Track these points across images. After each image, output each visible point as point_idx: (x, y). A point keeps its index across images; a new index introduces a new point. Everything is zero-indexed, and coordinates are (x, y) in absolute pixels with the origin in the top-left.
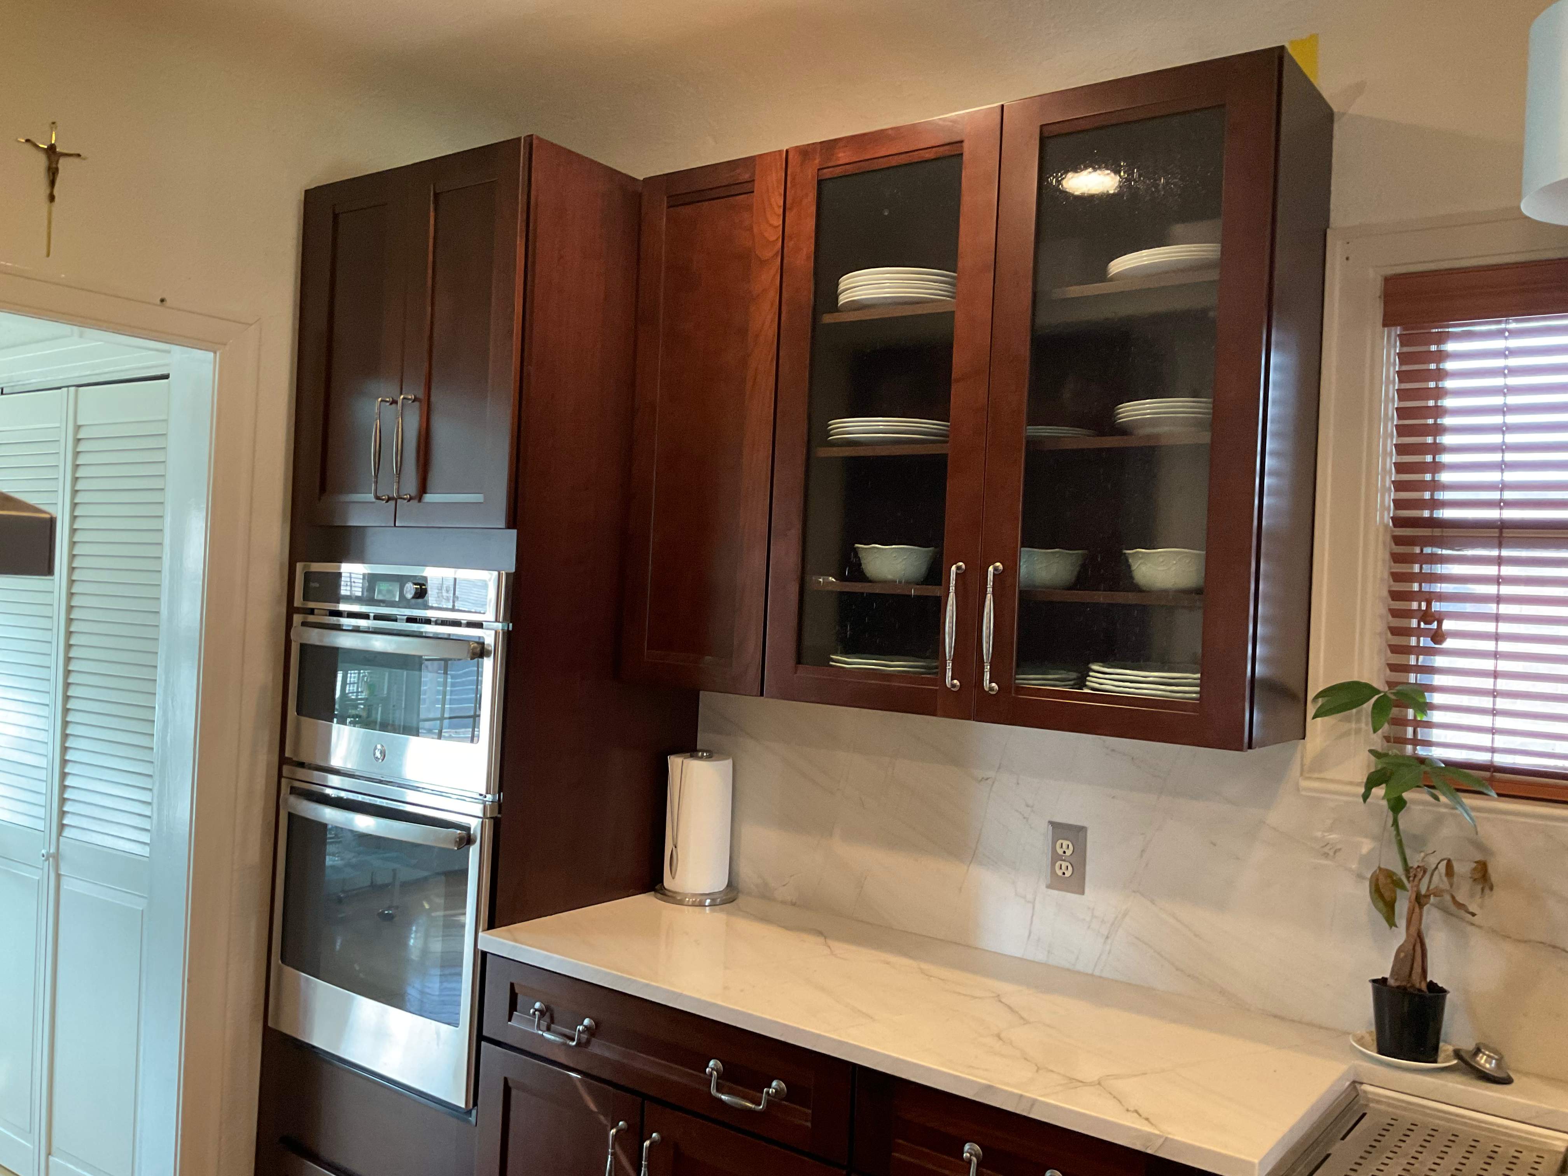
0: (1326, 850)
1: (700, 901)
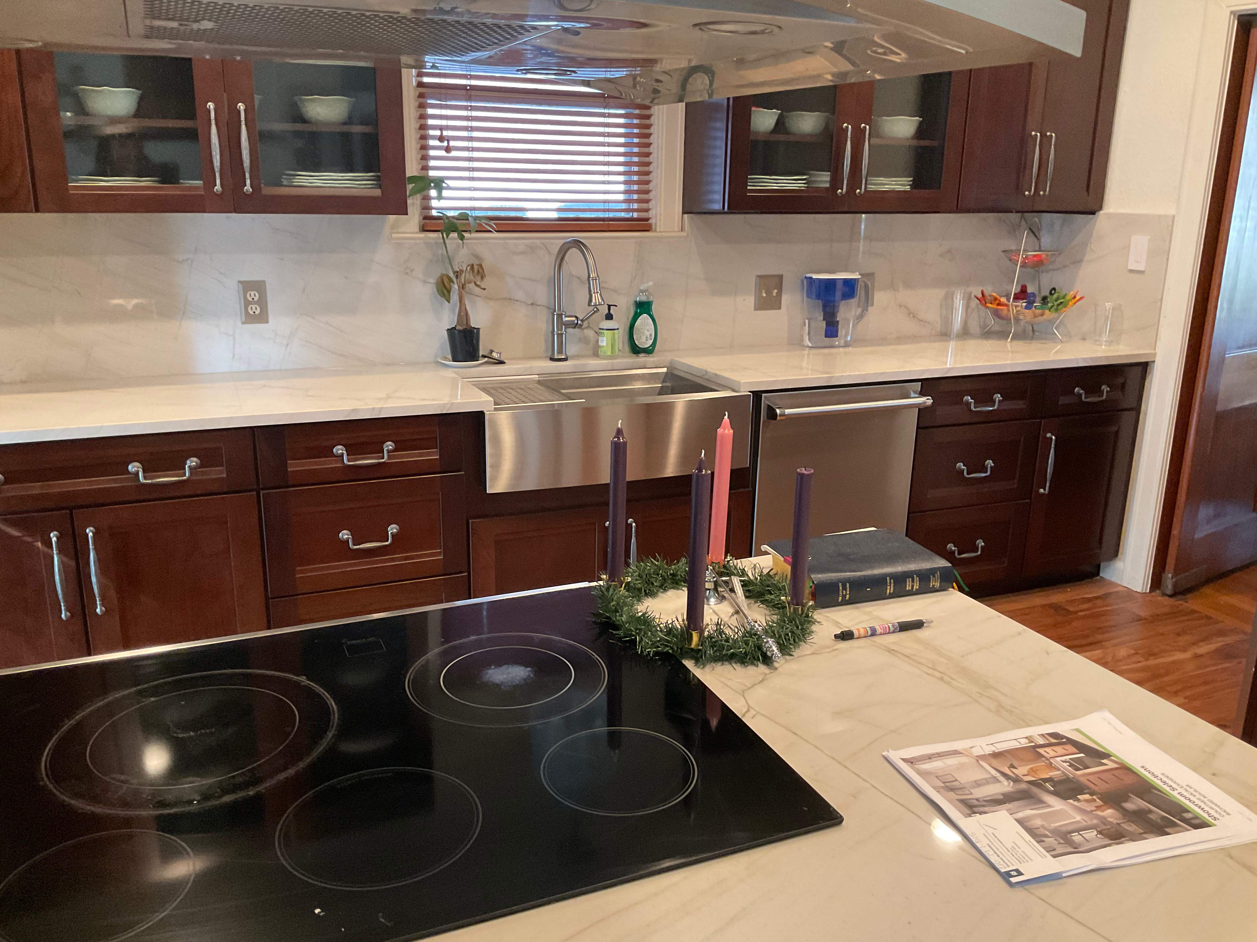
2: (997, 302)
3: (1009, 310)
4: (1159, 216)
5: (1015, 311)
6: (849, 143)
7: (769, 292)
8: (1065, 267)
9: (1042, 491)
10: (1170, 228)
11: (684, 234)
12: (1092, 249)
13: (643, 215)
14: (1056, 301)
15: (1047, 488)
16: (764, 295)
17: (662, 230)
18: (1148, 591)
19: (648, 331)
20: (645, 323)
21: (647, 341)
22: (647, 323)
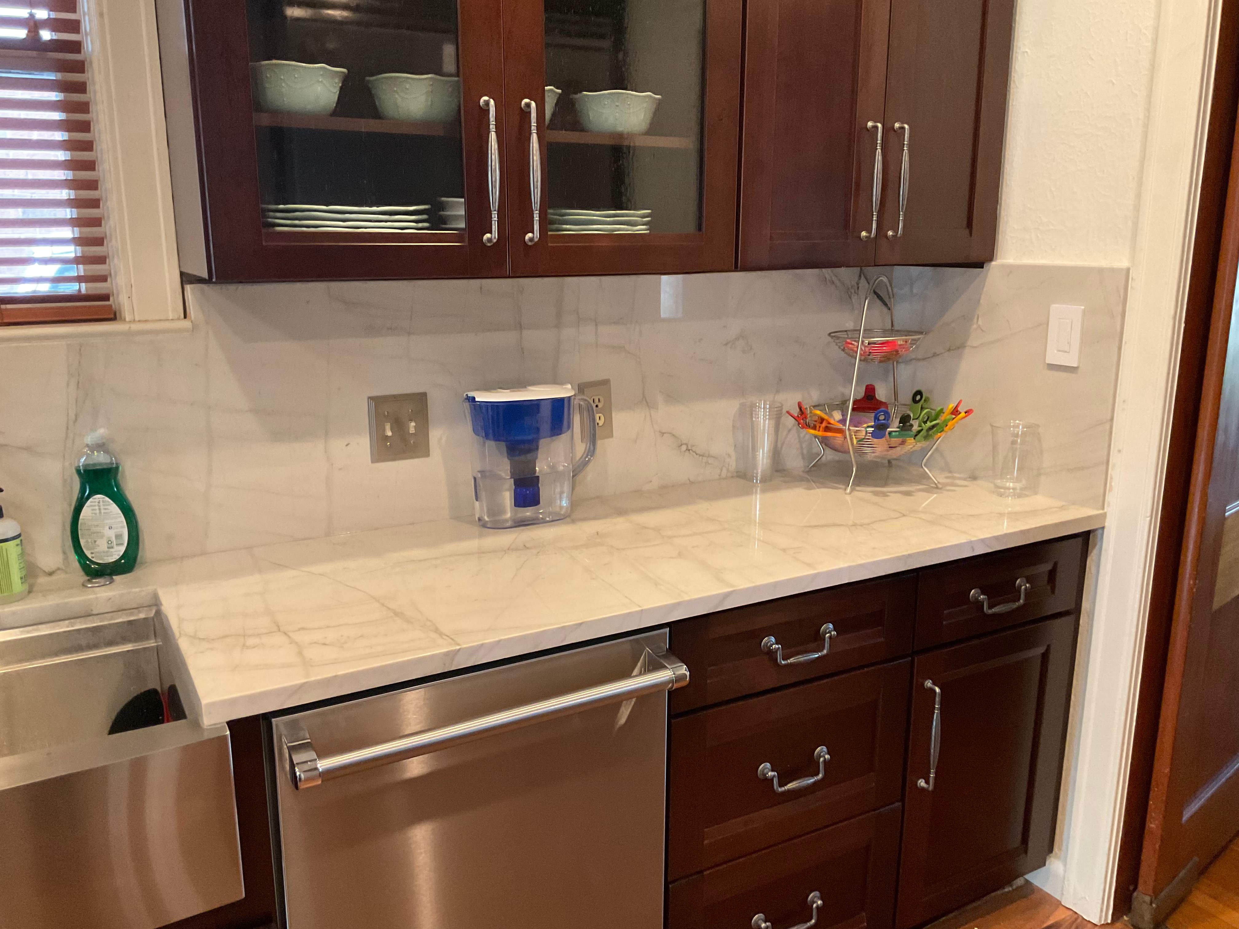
2: (824, 424)
3: (845, 438)
4: (1101, 271)
5: (855, 442)
6: (493, 136)
7: (399, 425)
8: (935, 355)
9: (922, 783)
10: (1122, 292)
11: (186, 324)
12: (979, 326)
13: (98, 288)
14: (925, 422)
15: (931, 781)
16: (389, 434)
17: (137, 319)
18: (1109, 921)
19: (110, 528)
20: (100, 513)
21: (111, 550)
22: (104, 513)
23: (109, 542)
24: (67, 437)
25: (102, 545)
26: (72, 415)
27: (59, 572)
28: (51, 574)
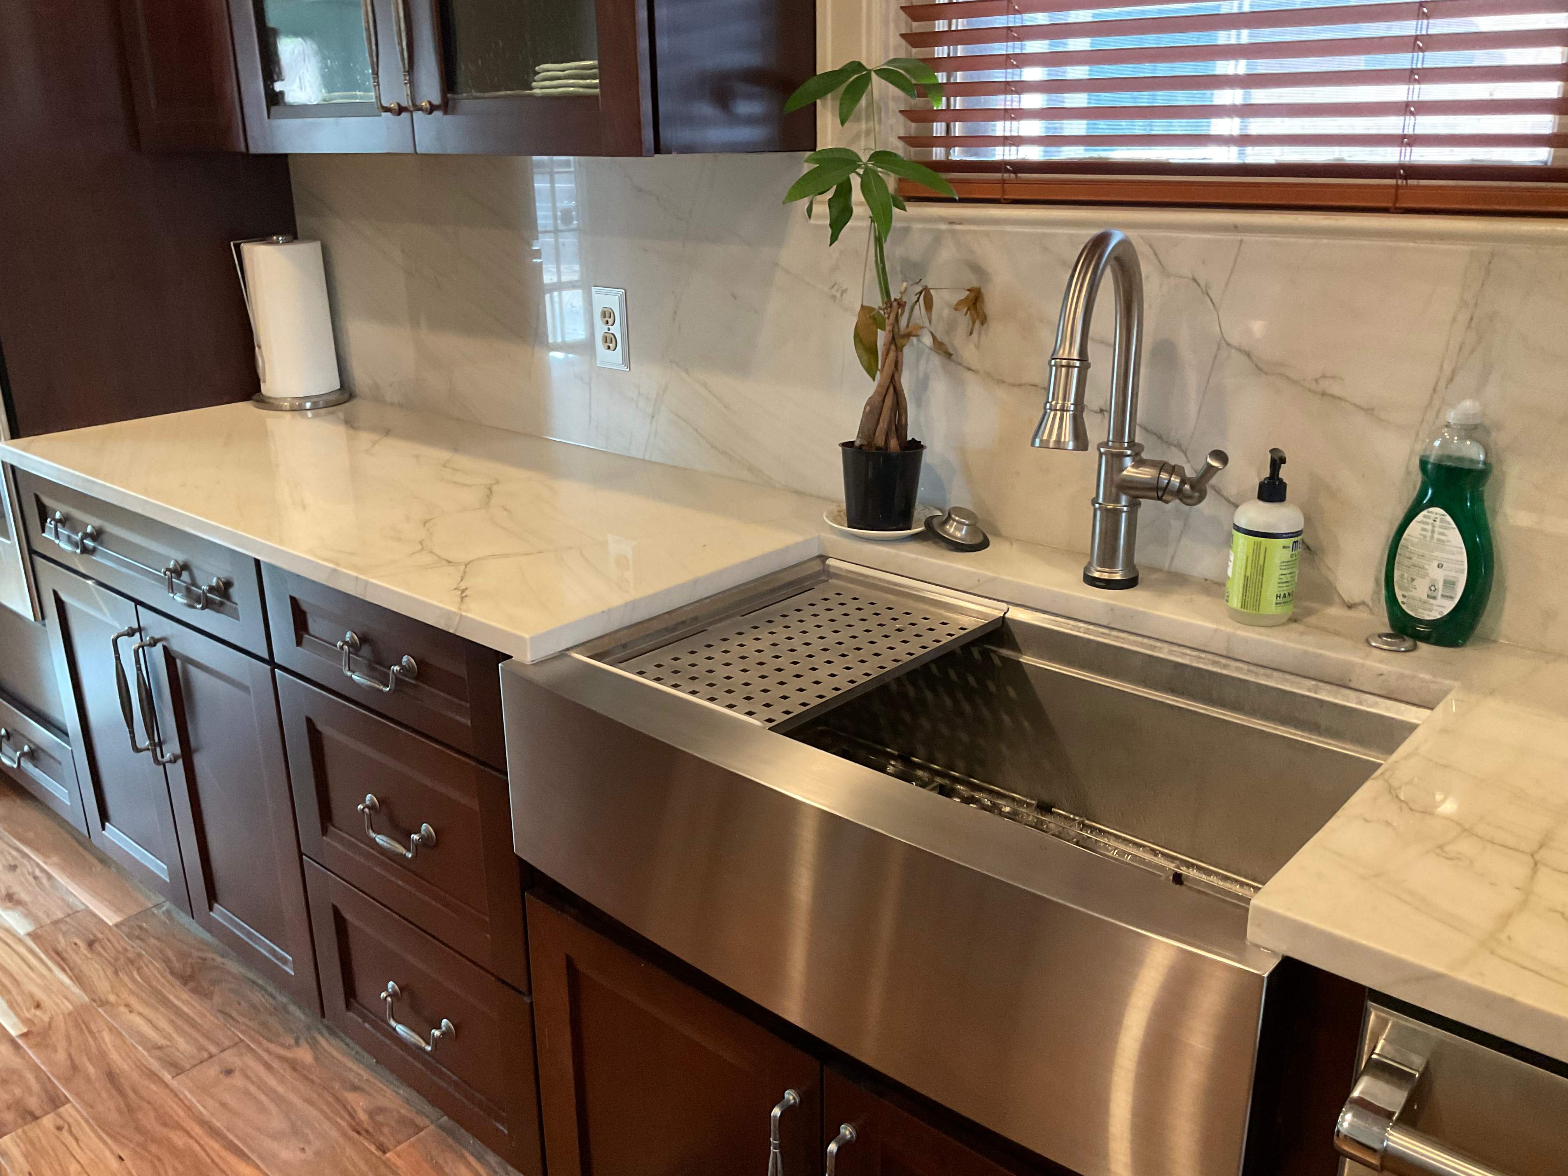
0: (834, 292)
1: (300, 405)
19: (1440, 566)
20: (1432, 537)
21: (1432, 601)
22: (1439, 540)
23: (1433, 587)
24: (1430, 403)
25: (1421, 590)
26: (1448, 369)
27: (1361, 608)
28: (1350, 607)
